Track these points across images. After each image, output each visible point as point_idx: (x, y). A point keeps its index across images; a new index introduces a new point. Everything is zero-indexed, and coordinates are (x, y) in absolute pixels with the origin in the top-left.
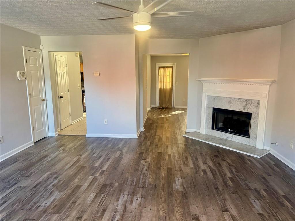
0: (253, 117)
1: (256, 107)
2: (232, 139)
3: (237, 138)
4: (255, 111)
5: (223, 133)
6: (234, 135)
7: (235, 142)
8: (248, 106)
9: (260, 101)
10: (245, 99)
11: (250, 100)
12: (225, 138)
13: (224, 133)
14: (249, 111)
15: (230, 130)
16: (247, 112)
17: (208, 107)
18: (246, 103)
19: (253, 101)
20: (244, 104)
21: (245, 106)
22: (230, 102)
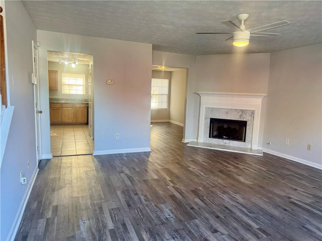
0: (248, 124)
1: (250, 116)
2: (229, 144)
3: (234, 143)
4: (250, 119)
5: (220, 140)
6: (231, 141)
7: (232, 146)
8: (244, 116)
9: (254, 111)
10: (241, 110)
11: (245, 110)
12: (223, 144)
13: (222, 140)
14: (245, 120)
15: (225, 137)
16: (243, 120)
17: (206, 118)
18: (242, 113)
19: (248, 111)
20: (240, 113)
21: (241, 116)
22: (227, 113)
